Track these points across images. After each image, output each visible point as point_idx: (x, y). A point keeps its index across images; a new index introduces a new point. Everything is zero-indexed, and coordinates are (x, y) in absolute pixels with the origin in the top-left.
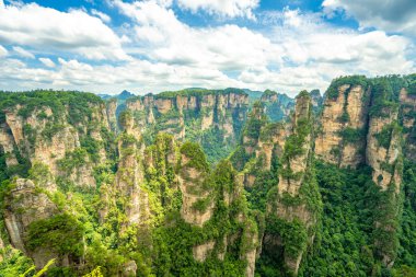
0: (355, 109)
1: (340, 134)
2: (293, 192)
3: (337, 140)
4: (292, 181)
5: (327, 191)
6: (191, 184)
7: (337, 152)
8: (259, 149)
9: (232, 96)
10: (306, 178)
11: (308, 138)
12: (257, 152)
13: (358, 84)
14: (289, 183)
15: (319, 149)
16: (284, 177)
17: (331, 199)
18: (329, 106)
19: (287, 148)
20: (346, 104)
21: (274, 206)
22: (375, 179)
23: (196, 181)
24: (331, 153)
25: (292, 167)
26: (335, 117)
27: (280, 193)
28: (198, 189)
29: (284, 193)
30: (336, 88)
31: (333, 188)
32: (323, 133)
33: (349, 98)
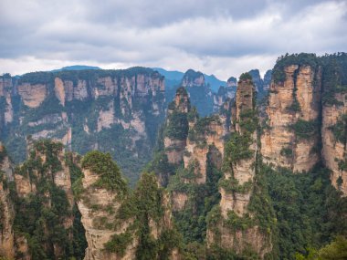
0: (305, 96)
1: (290, 128)
2: (241, 210)
3: (287, 136)
4: (238, 196)
5: (281, 204)
6: (101, 214)
7: (288, 152)
8: (188, 154)
9: (141, 78)
10: (255, 190)
11: (254, 136)
12: (186, 159)
13: (307, 64)
14: (235, 199)
15: (266, 150)
16: (227, 191)
17: (286, 214)
18: (276, 92)
19: (228, 151)
20: (295, 90)
21: (218, 233)
22: (334, 183)
23: (109, 208)
24: (281, 153)
25: (238, 176)
26: (284, 106)
27: (224, 214)
28: (111, 220)
29: (230, 212)
30: (282, 68)
31: (287, 199)
32: (269, 128)
33: (299, 82)
